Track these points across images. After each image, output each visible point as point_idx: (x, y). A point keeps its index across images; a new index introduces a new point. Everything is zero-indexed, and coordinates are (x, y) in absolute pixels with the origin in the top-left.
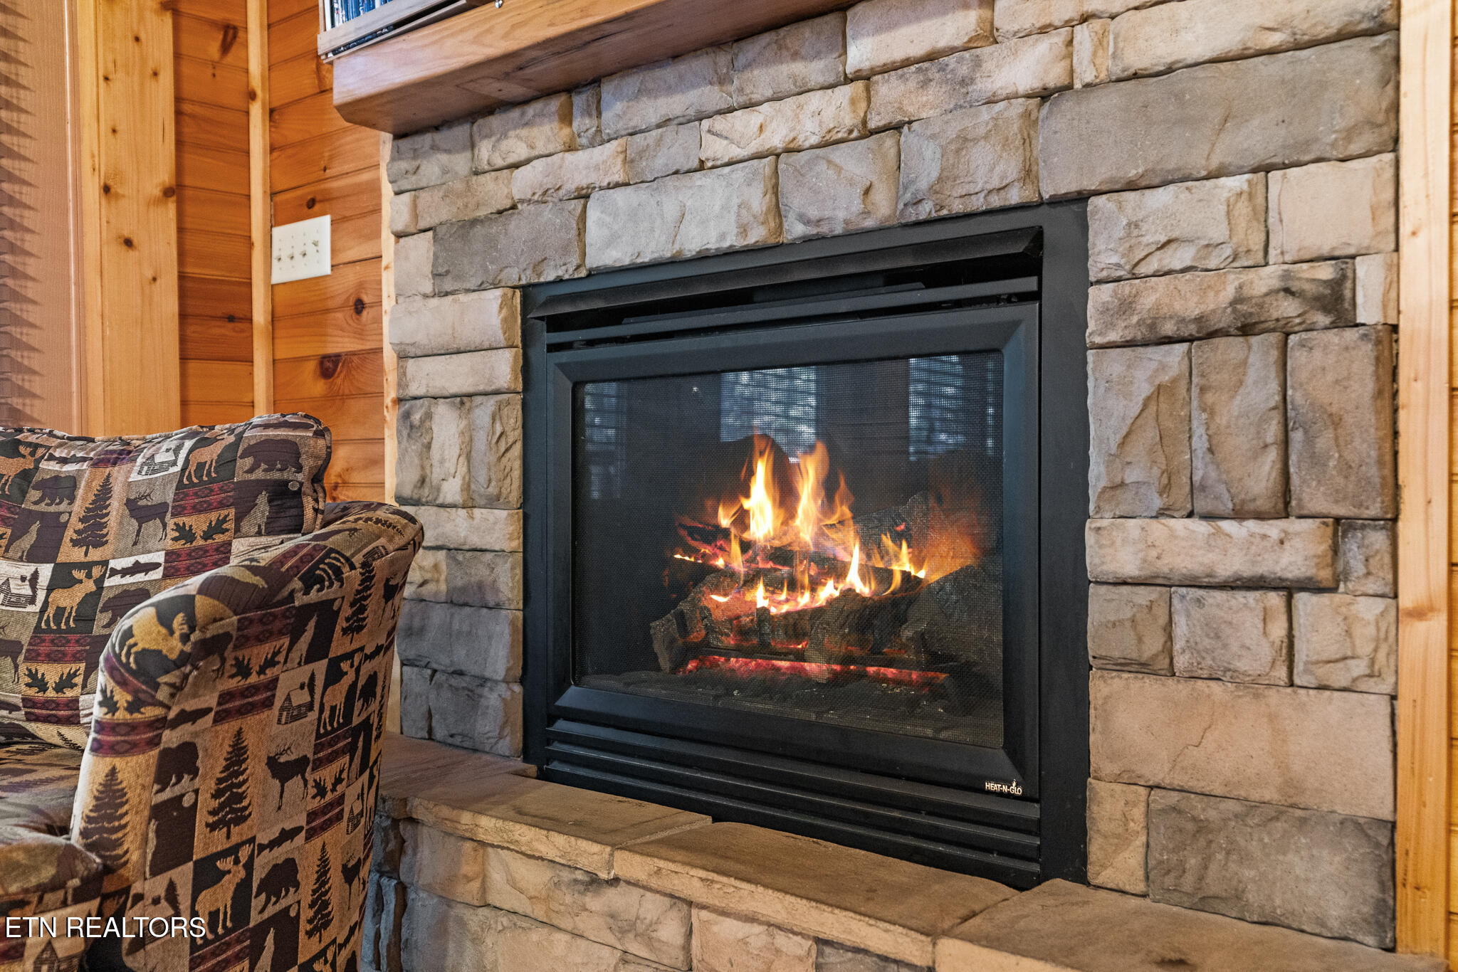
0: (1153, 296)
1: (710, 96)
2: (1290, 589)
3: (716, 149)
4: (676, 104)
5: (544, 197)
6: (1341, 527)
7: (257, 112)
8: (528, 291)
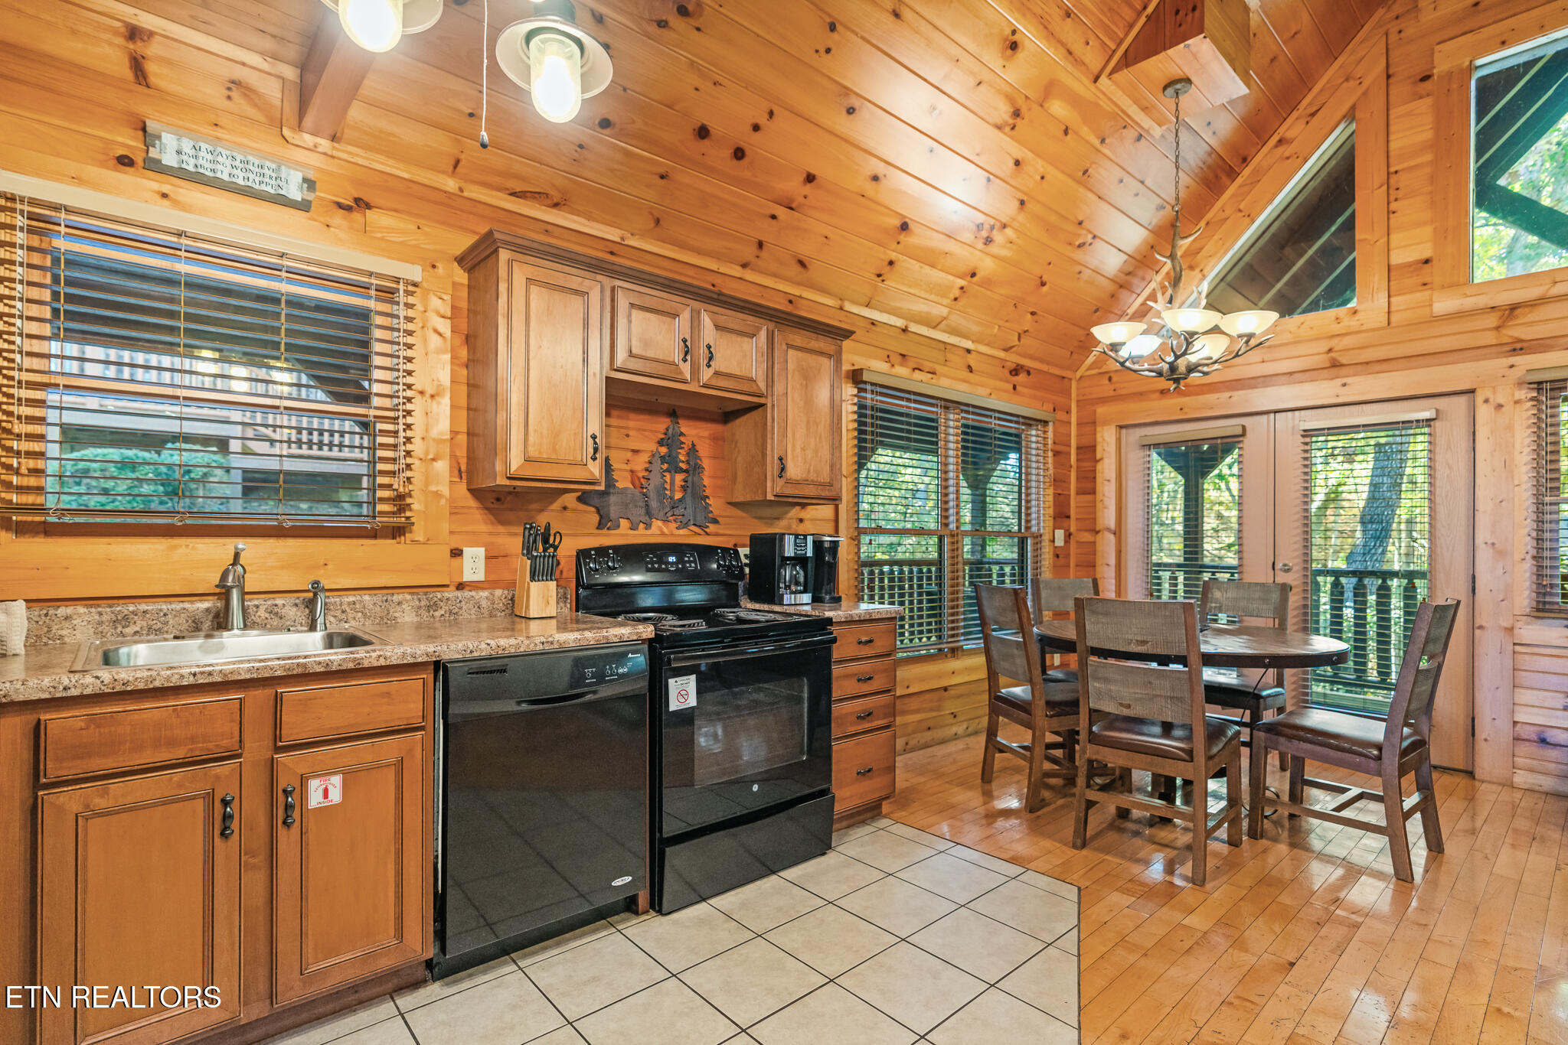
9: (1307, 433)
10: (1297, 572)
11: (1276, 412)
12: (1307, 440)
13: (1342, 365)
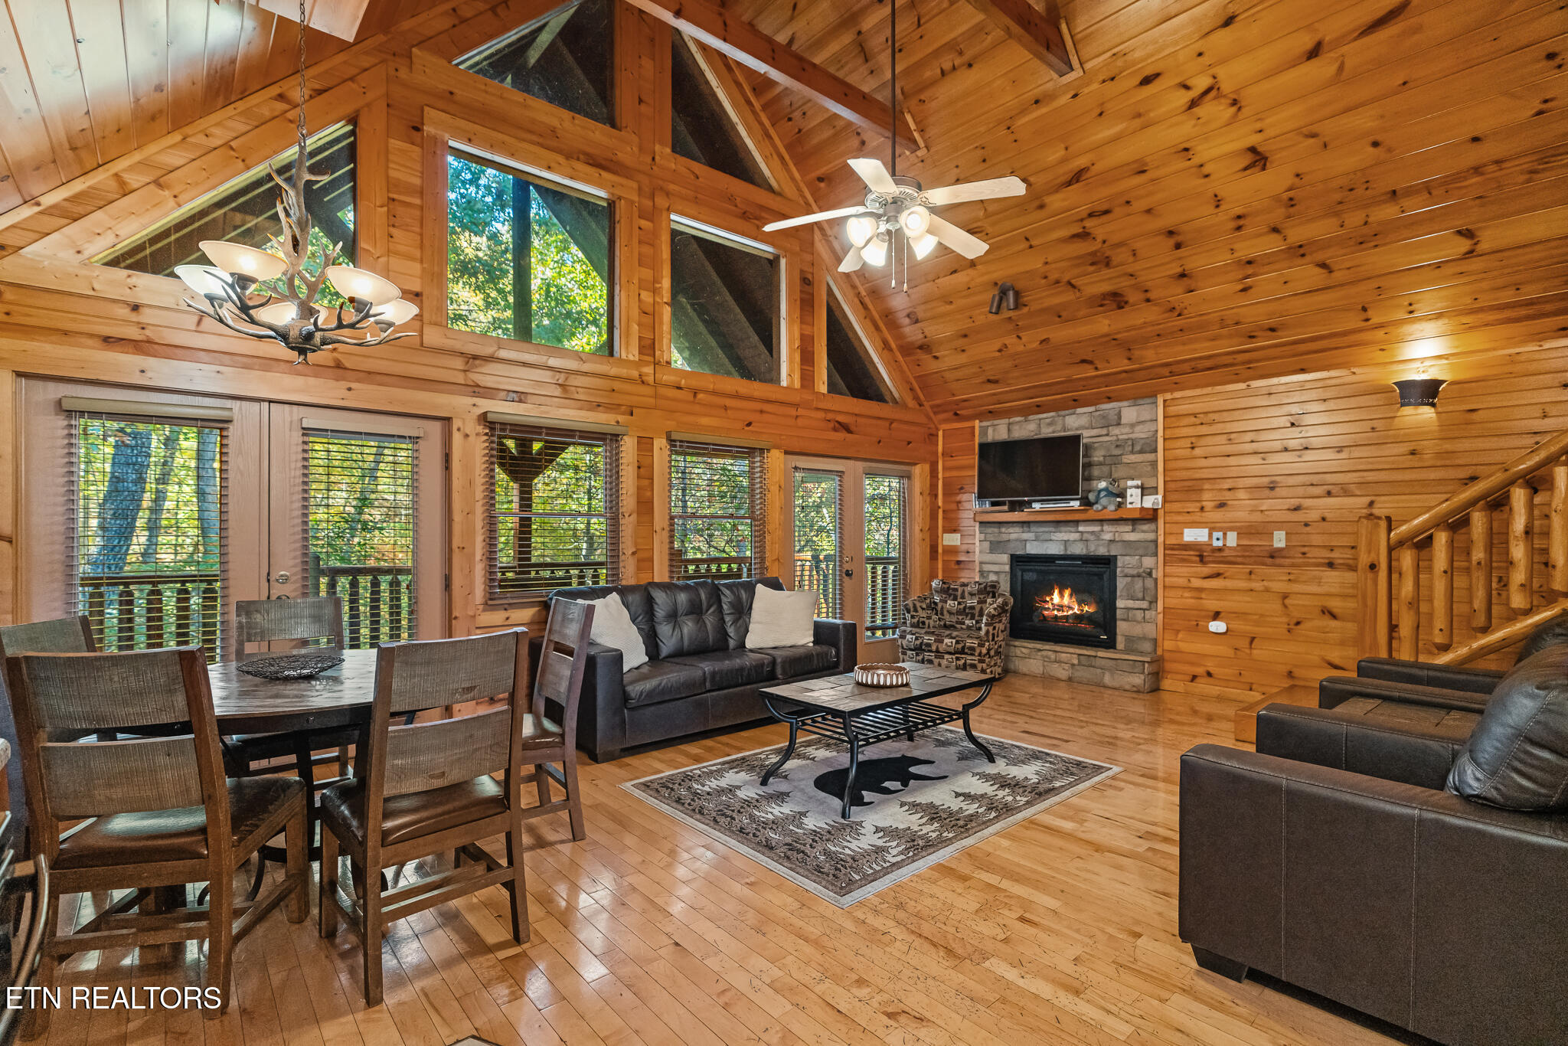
0: (1126, 570)
1: (1053, 529)
2: (1144, 610)
3: (1053, 538)
4: (1046, 529)
5: (1017, 540)
6: (1151, 603)
7: (940, 511)
8: (1012, 556)
9: (307, 431)
10: (295, 582)
11: (270, 401)
12: (306, 439)
13: (346, 369)
